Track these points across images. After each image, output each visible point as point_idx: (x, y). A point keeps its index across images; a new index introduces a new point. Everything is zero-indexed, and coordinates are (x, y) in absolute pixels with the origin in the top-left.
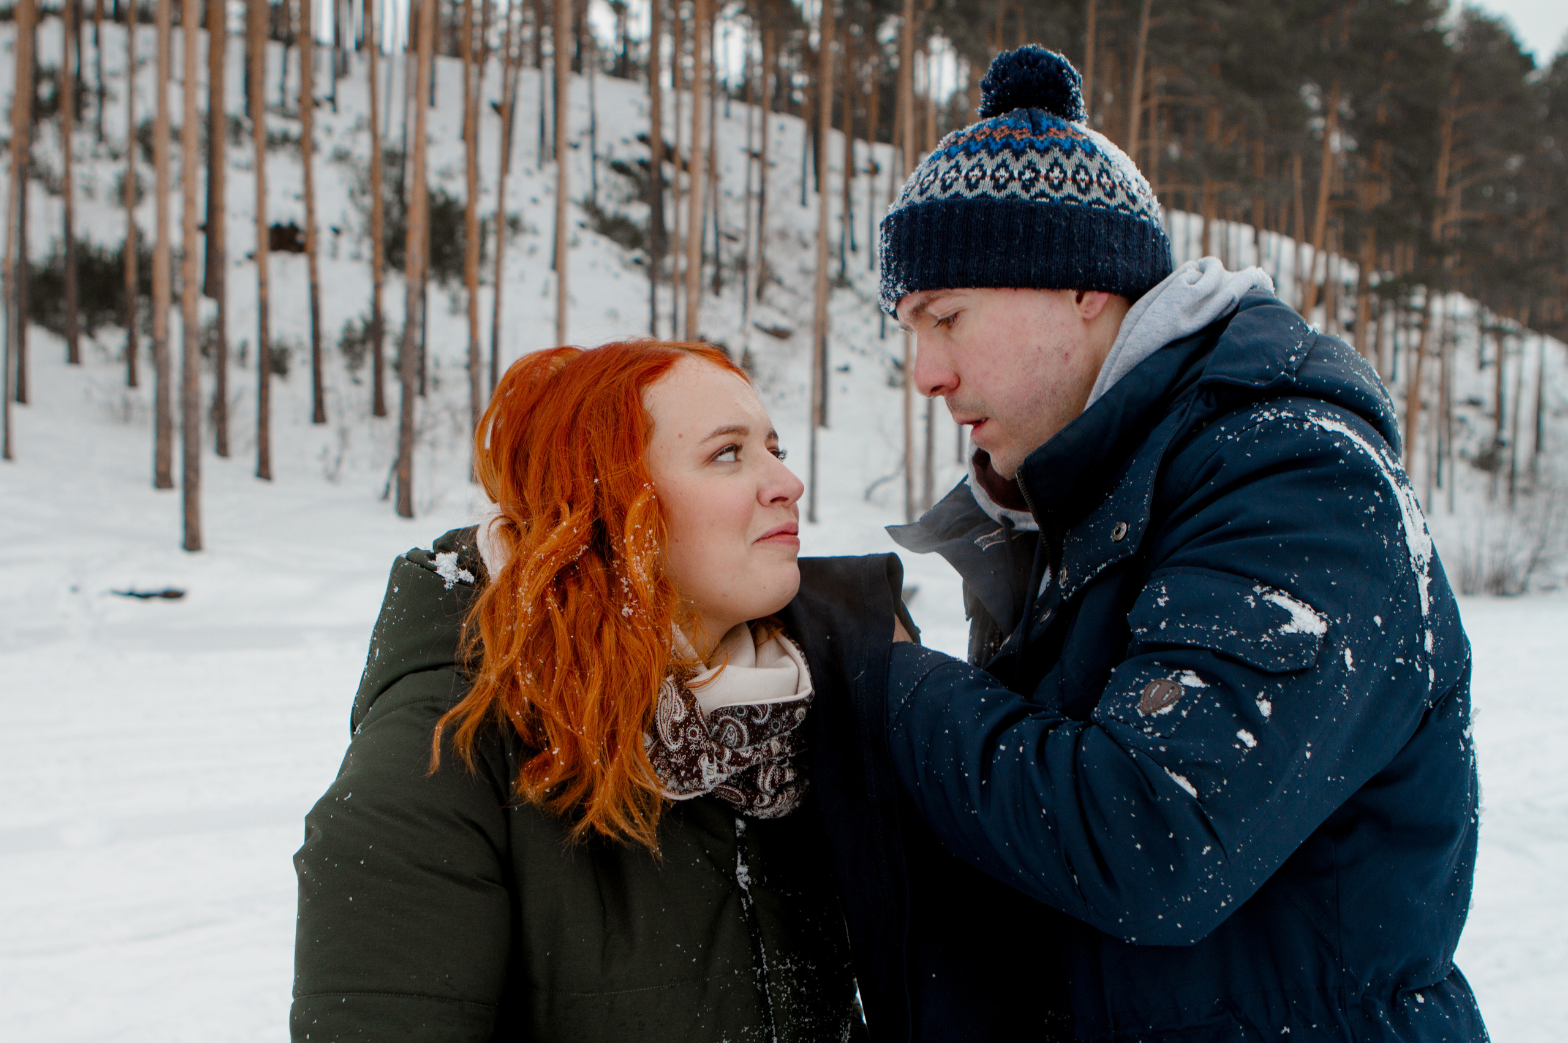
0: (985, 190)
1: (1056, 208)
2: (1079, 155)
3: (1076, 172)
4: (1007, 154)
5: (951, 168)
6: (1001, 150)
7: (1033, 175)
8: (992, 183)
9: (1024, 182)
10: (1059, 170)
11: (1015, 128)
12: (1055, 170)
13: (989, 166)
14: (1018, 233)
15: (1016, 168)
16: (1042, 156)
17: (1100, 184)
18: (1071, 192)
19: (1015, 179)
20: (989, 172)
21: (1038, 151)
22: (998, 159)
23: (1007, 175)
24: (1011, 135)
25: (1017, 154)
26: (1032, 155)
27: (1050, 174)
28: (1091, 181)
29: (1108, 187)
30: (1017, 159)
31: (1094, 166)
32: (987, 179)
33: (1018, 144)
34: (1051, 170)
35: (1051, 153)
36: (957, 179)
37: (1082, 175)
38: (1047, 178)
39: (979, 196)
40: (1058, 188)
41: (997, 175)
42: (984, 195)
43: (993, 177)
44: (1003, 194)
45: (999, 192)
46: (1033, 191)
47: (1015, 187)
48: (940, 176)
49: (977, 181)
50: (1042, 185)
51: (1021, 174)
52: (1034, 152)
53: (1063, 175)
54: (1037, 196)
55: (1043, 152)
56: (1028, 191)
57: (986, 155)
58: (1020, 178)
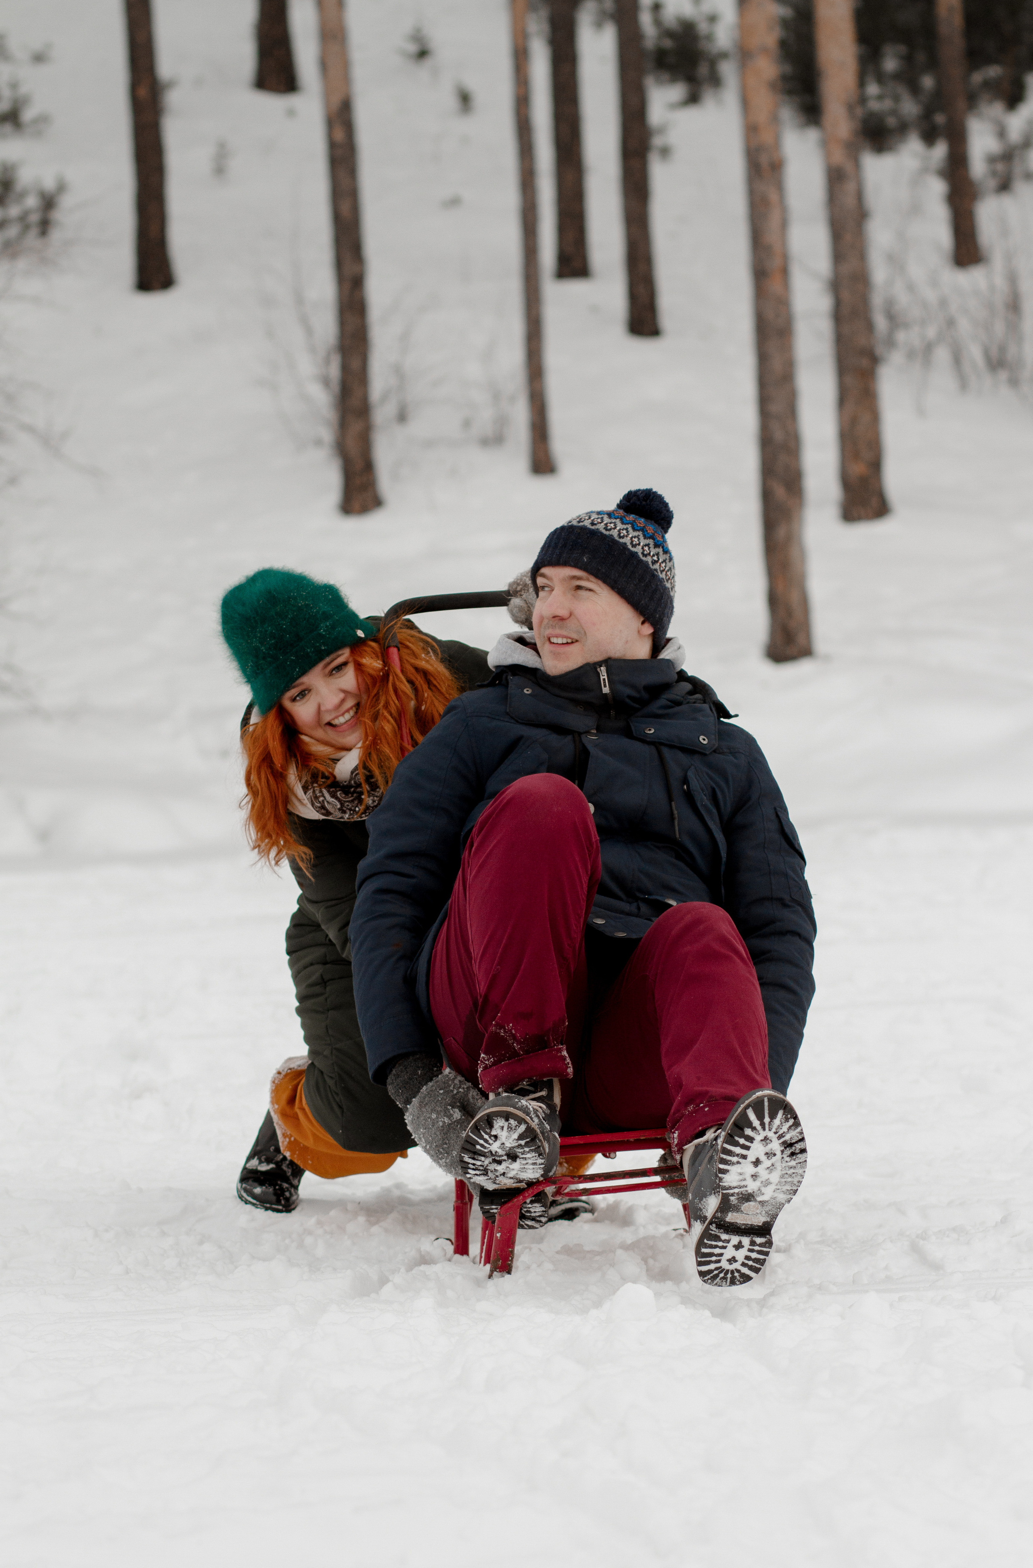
4: (651, 542)
8: (641, 551)
13: (643, 542)
16: (663, 554)
19: (650, 556)
20: (642, 544)
23: (648, 552)
24: (654, 534)
30: (654, 548)
32: (640, 547)
36: (627, 536)
43: (643, 548)
45: (643, 557)
49: (636, 545)
50: (657, 566)
51: (654, 555)
52: (662, 549)
56: (653, 565)
57: (642, 535)
58: (652, 557)
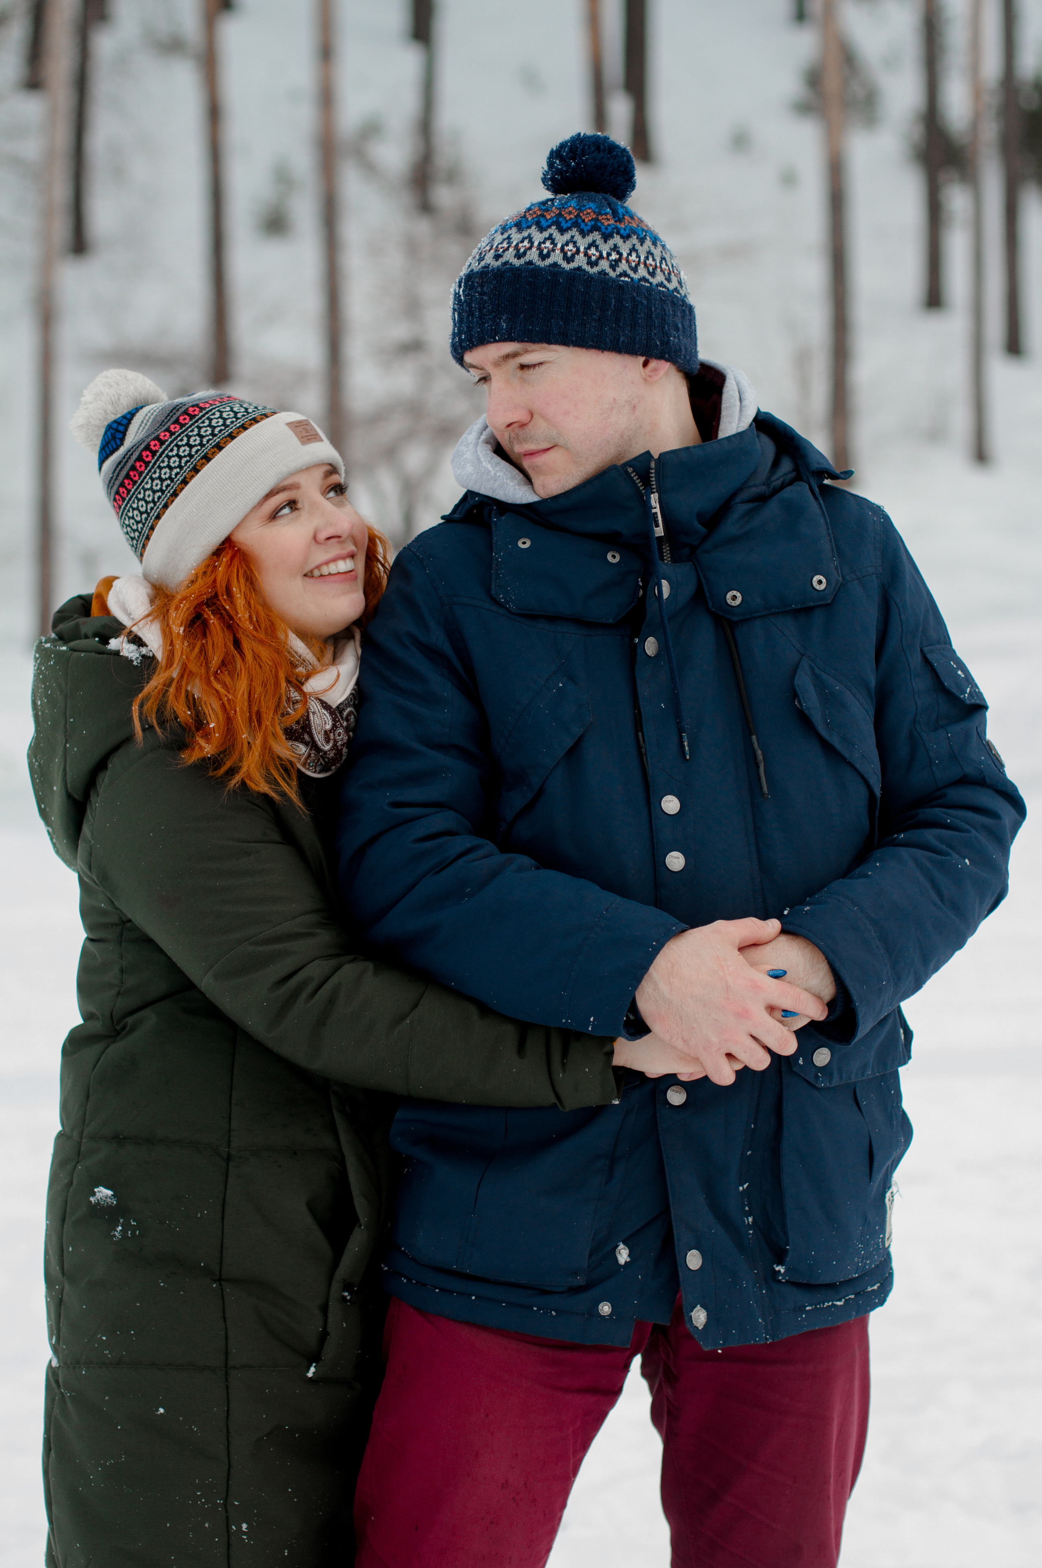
0: (580, 265)
1: (636, 287)
2: (648, 242)
3: (647, 258)
4: (596, 236)
5: (546, 239)
6: (591, 231)
7: (618, 256)
8: (585, 260)
9: (611, 261)
10: (635, 255)
11: (600, 214)
12: (632, 254)
13: (582, 244)
14: (610, 305)
15: (605, 249)
16: (624, 242)
17: (662, 270)
18: (644, 275)
19: (603, 258)
20: (582, 249)
21: (622, 237)
22: (589, 239)
23: (598, 254)
24: (597, 220)
25: (606, 237)
26: (617, 239)
27: (630, 257)
28: (656, 266)
29: (666, 272)
30: (605, 242)
31: (657, 252)
32: (582, 255)
33: (606, 229)
34: (630, 254)
35: (631, 239)
36: (553, 250)
37: (650, 261)
38: (627, 261)
39: (575, 269)
40: (635, 270)
41: (590, 252)
42: (579, 268)
43: (586, 254)
44: (595, 270)
45: (592, 267)
46: (619, 270)
47: (604, 265)
48: (536, 244)
49: (573, 256)
50: (623, 266)
51: (609, 254)
52: (618, 237)
53: (638, 259)
54: (621, 275)
55: (626, 238)
56: (614, 270)
57: (577, 233)
58: (608, 258)
